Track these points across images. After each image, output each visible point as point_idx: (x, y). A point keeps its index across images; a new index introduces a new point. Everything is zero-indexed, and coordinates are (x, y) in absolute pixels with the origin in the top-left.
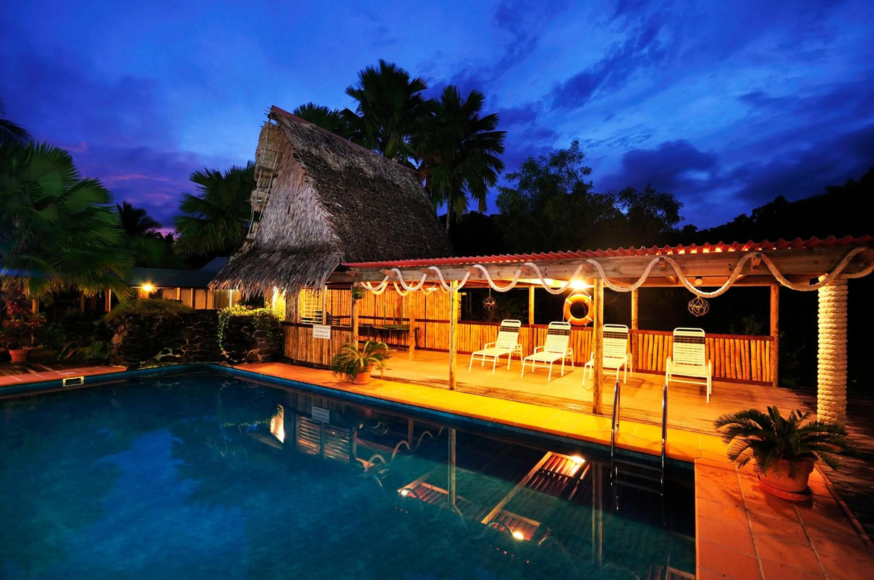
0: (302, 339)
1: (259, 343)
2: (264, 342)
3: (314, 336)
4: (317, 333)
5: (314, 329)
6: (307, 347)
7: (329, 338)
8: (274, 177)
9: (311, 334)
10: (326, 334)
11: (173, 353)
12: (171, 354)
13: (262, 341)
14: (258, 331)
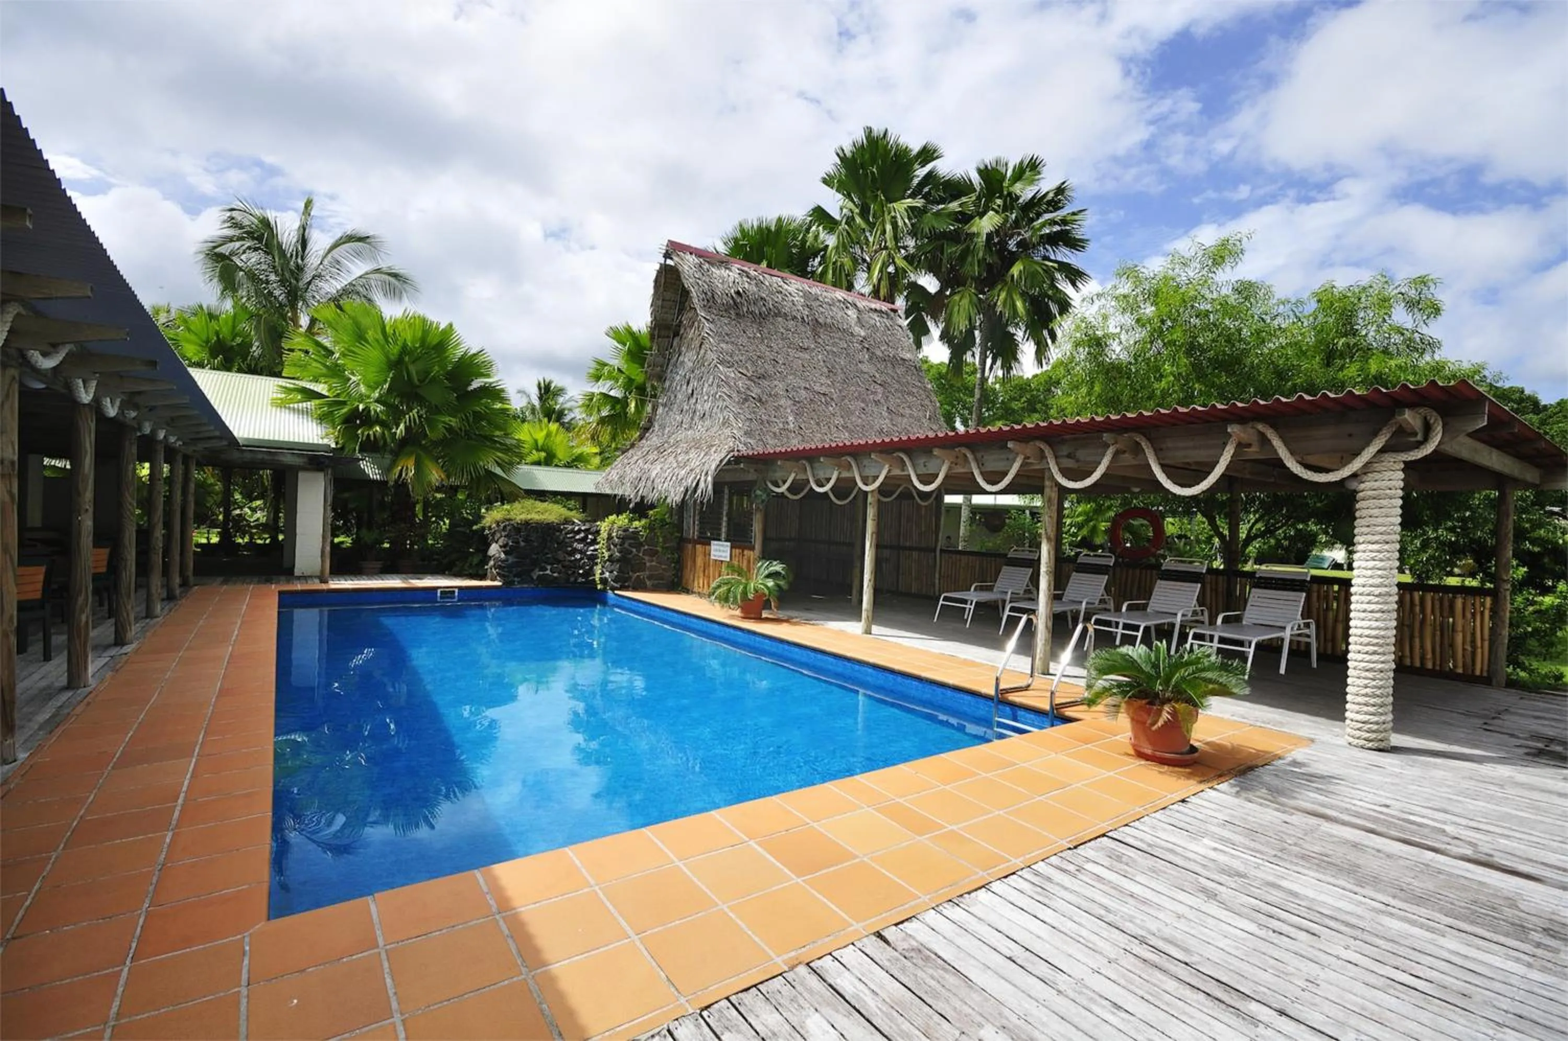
0: (699, 561)
1: (648, 564)
2: (654, 563)
3: (712, 557)
4: (717, 553)
5: (713, 547)
6: (704, 571)
7: (728, 559)
8: (674, 336)
9: (710, 555)
10: (724, 554)
11: (551, 571)
12: (548, 572)
13: (652, 561)
14: (646, 547)
